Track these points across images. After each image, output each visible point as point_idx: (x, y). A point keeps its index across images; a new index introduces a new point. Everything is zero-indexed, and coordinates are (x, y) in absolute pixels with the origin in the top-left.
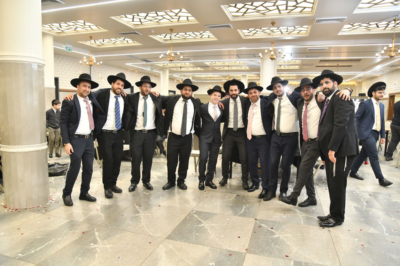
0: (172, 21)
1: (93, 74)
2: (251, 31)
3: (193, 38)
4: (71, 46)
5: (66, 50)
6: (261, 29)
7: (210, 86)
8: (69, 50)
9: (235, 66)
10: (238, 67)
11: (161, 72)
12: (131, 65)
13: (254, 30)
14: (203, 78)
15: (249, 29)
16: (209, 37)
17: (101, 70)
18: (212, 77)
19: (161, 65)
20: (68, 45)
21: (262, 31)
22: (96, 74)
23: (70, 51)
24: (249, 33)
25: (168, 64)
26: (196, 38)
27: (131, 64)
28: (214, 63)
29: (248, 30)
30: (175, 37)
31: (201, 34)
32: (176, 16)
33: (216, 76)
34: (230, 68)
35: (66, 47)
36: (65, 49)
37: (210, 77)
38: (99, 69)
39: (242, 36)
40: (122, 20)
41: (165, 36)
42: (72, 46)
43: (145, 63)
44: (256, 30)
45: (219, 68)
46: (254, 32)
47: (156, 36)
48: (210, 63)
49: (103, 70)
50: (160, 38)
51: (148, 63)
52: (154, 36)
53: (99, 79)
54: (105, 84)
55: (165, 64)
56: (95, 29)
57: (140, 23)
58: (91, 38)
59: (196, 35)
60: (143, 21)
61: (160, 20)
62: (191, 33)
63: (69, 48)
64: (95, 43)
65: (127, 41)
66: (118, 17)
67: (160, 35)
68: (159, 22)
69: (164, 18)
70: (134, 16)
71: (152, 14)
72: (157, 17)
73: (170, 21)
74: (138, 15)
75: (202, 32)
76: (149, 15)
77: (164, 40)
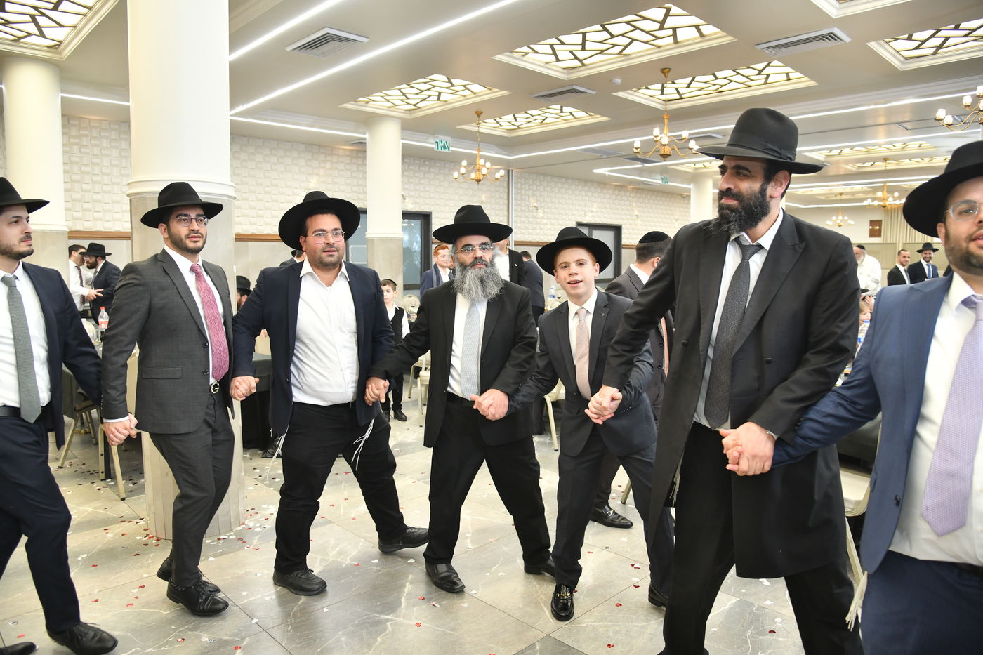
0: (659, 47)
1: (515, 199)
2: (923, 42)
3: (743, 86)
4: (448, 139)
5: (436, 149)
6: (957, 28)
7: (840, 217)
8: (445, 148)
9: (910, 157)
10: (919, 160)
11: (691, 186)
12: (607, 173)
13: (933, 36)
14: (823, 198)
15: (916, 36)
16: (789, 79)
17: (535, 189)
18: (847, 194)
19: (689, 168)
20: (440, 137)
21: (966, 36)
22: (522, 200)
23: (447, 150)
24: (917, 48)
25: (706, 164)
26: (750, 86)
27: (609, 171)
28: (835, 152)
29: (910, 38)
30: (688, 90)
31: (760, 72)
32: (662, 28)
33: (858, 188)
34: (891, 165)
35: (437, 142)
36: (434, 146)
37: (841, 194)
38: (531, 187)
39: (896, 63)
40: (529, 60)
41: (662, 90)
42: (453, 137)
43: (639, 165)
44: (942, 33)
45: (860, 165)
46: (936, 42)
47: (636, 93)
48: (826, 153)
49: (542, 188)
50: (649, 96)
51: (647, 165)
52: (630, 91)
53: (529, 211)
54: (546, 224)
55: (698, 165)
56: (480, 92)
57: (576, 63)
58: (479, 114)
59: (746, 77)
60: (581, 55)
61: (626, 47)
62: (729, 73)
63: (444, 142)
64: (497, 125)
65: (571, 113)
66: (515, 54)
67: (647, 88)
68: (625, 52)
69: (633, 40)
70: (552, 46)
71: (595, 34)
72: (613, 41)
73: (653, 47)
74: (562, 43)
75: (760, 66)
76: (588, 37)
77: (663, 100)
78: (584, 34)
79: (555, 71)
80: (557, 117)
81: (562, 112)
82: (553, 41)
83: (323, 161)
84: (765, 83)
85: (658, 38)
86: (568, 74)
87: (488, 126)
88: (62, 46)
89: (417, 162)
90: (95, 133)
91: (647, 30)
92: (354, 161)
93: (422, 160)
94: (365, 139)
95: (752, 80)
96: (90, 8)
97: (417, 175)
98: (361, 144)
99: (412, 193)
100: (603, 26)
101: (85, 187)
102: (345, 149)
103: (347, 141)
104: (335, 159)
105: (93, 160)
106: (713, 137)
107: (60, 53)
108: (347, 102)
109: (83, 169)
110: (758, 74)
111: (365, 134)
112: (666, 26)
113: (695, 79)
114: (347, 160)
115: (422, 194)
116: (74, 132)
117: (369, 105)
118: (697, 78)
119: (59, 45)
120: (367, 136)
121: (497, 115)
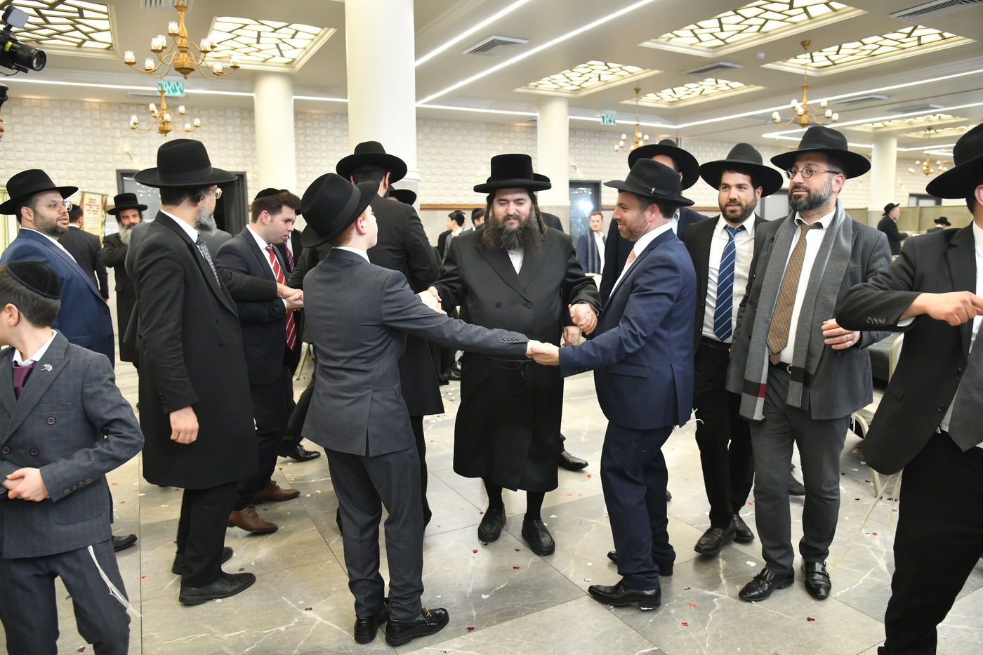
0: (795, 23)
3: (897, 49)
4: (614, 113)
5: (602, 123)
8: (610, 121)
12: (778, 138)
20: (607, 111)
23: (612, 123)
26: (904, 48)
30: (840, 56)
31: (909, 35)
32: (791, 8)
35: (603, 117)
40: (674, 44)
41: (812, 59)
42: (618, 111)
47: (785, 63)
50: (798, 65)
52: (779, 62)
55: (877, 125)
56: (635, 73)
57: (720, 43)
58: (637, 90)
59: (896, 41)
60: (722, 35)
61: (762, 26)
62: (876, 38)
63: (609, 116)
64: (659, 99)
65: (727, 85)
66: (660, 40)
67: (796, 58)
68: (763, 30)
69: (767, 20)
70: (692, 31)
71: (729, 18)
72: (748, 22)
73: (789, 24)
74: (701, 28)
75: (908, 30)
76: (723, 20)
77: (817, 67)
78: (719, 19)
79: (700, 51)
80: (713, 89)
81: (717, 84)
82: (692, 27)
83: (502, 138)
84: (920, 44)
85: (790, 16)
86: (713, 52)
87: (649, 100)
88: (295, 62)
89: (587, 134)
90: (316, 124)
91: (778, 10)
92: (529, 136)
93: (593, 133)
94: (536, 117)
95: (903, 43)
96: (316, 35)
97: (587, 146)
98: (534, 120)
99: (583, 164)
100: (735, 11)
101: (308, 169)
102: (521, 126)
103: (522, 119)
104: (512, 135)
105: (315, 147)
106: (877, 99)
107: (293, 67)
108: (520, 87)
109: (308, 154)
110: (907, 37)
111: (536, 112)
112: (795, 6)
113: (842, 47)
114: (524, 136)
115: (592, 164)
116: (300, 125)
117: (538, 88)
118: (844, 46)
119: (293, 62)
120: (537, 114)
121: (657, 90)
